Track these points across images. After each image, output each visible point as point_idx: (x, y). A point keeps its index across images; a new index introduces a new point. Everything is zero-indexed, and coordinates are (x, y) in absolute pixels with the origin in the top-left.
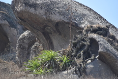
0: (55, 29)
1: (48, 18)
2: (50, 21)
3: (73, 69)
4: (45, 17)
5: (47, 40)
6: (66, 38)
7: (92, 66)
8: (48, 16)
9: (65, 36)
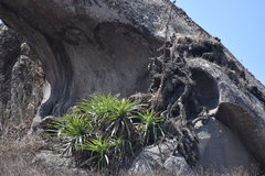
0: (92, 37)
1: (82, 12)
2: (84, 18)
3: (172, 143)
4: (73, 9)
5: (55, 54)
6: (113, 56)
7: (208, 136)
8: (82, 8)
9: (111, 53)
